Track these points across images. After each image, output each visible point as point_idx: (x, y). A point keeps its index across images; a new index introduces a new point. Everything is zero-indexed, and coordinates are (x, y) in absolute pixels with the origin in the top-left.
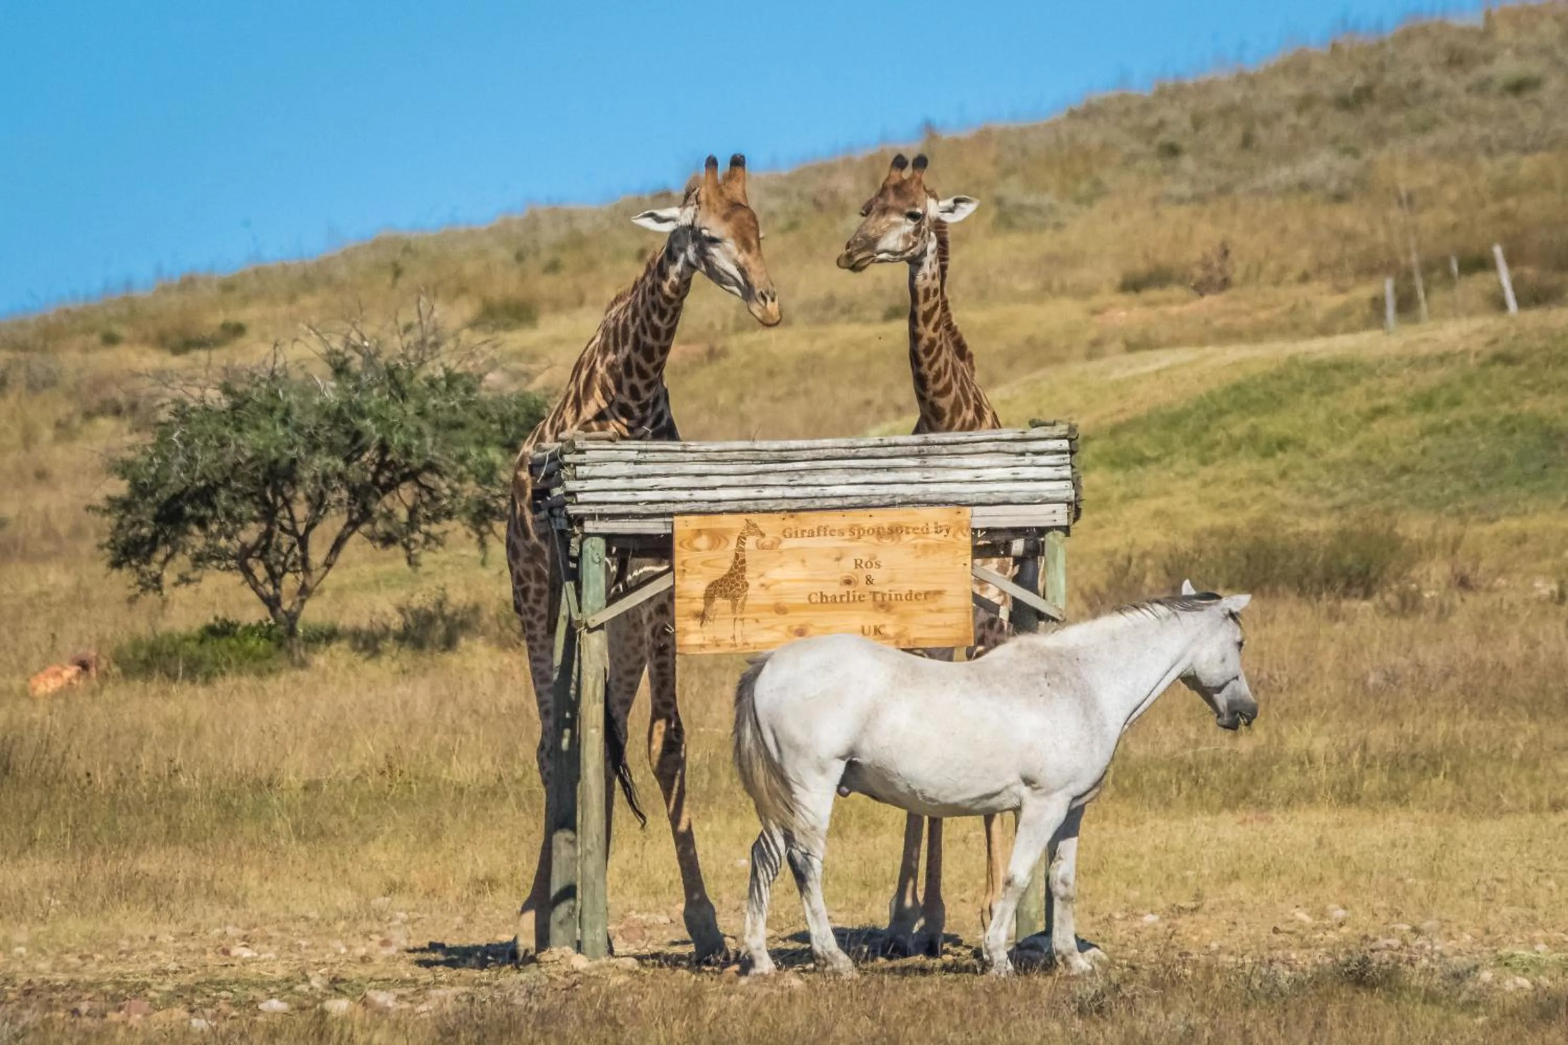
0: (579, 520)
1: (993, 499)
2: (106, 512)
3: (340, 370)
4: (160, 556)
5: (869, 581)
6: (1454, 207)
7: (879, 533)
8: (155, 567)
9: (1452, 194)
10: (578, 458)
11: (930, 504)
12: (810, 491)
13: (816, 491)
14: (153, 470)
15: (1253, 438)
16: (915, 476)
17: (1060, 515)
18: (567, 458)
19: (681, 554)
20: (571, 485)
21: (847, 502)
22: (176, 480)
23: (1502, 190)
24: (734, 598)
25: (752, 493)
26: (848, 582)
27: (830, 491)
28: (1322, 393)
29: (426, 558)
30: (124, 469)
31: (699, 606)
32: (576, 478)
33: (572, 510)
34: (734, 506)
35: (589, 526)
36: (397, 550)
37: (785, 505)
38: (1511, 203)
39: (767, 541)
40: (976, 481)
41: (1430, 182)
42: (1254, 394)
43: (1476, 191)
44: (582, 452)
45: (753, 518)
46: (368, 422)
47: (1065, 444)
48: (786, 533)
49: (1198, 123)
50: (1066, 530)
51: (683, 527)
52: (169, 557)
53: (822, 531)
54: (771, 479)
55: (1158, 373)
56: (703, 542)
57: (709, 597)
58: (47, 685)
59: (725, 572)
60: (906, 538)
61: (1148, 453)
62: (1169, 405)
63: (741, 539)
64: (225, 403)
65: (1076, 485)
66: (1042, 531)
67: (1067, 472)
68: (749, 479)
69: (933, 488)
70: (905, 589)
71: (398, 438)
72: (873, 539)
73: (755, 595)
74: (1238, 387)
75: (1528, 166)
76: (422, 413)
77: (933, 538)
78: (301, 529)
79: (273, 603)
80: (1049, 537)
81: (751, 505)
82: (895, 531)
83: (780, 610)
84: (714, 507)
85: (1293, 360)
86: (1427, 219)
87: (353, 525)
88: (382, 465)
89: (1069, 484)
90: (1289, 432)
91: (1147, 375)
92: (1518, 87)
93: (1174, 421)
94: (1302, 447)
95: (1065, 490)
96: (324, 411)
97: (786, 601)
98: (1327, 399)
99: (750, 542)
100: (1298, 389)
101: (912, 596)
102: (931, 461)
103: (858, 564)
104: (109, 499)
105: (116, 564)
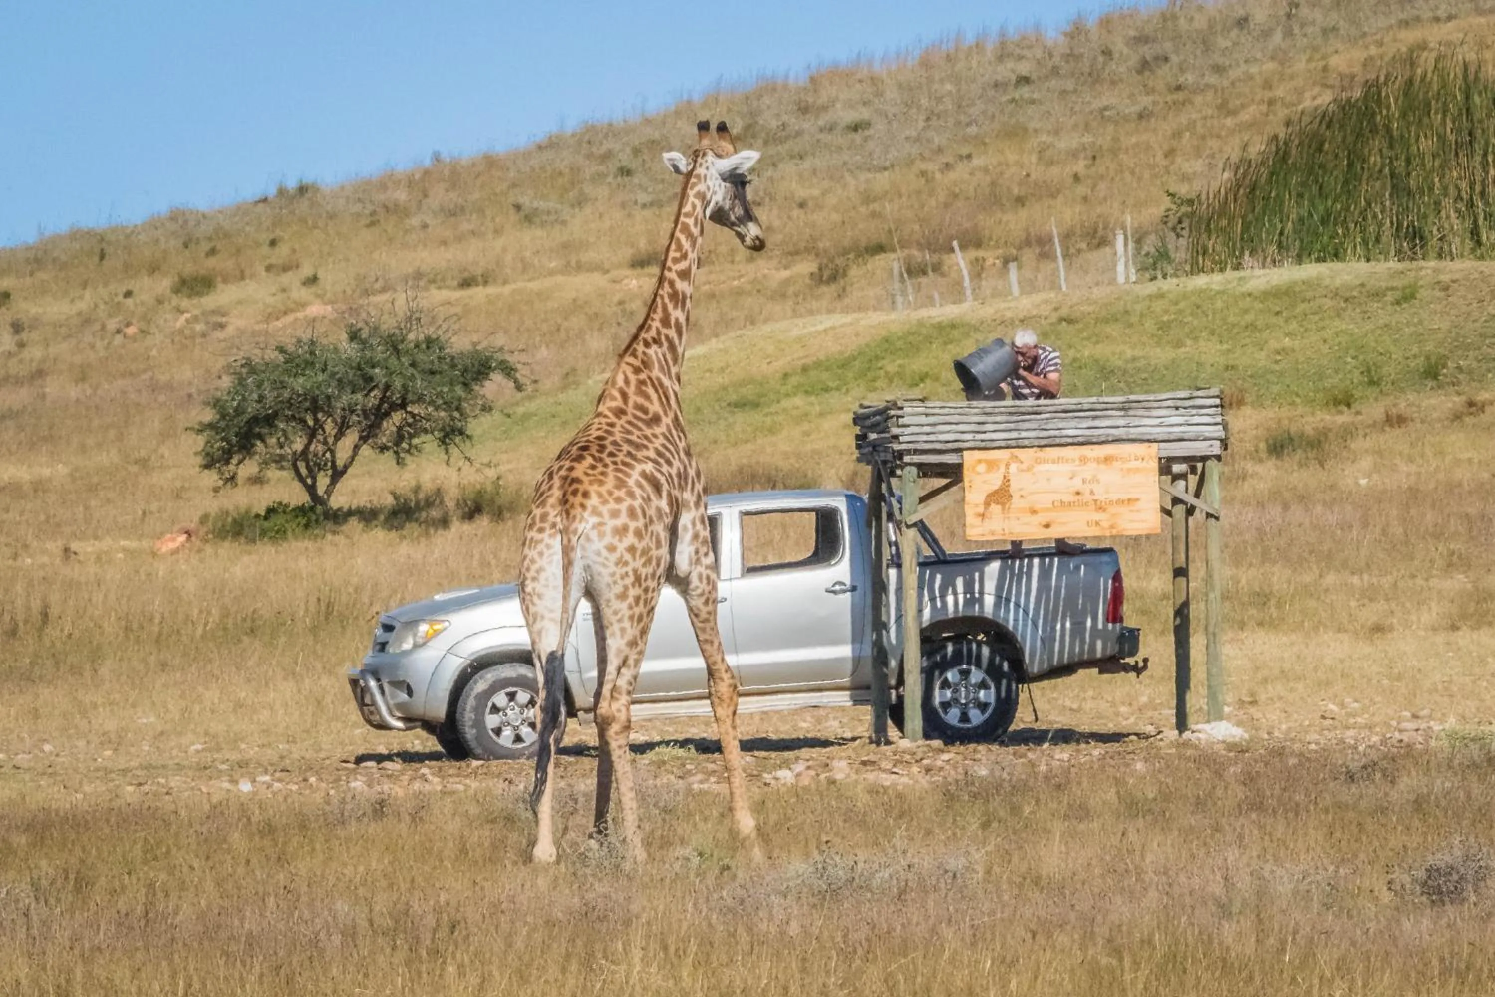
0: (900, 454)
1: (1172, 437)
2: (200, 431)
3: (354, 336)
4: (234, 461)
5: (1092, 492)
6: (835, 209)
7: (1098, 460)
8: (232, 467)
9: (831, 200)
10: (899, 412)
11: (1133, 441)
12: (1052, 433)
13: (1056, 433)
14: (235, 404)
15: (900, 375)
16: (1121, 422)
17: (1217, 449)
18: (892, 412)
19: (967, 474)
20: (895, 431)
21: (1076, 440)
22: (252, 408)
23: (868, 198)
24: (1003, 505)
25: (1014, 435)
26: (1078, 493)
27: (1065, 432)
28: (946, 344)
29: (408, 458)
30: (217, 403)
31: (981, 510)
32: (898, 426)
33: (896, 447)
34: (1003, 444)
35: (907, 459)
36: (389, 454)
37: (1036, 443)
38: (875, 206)
39: (1024, 466)
40: (1159, 425)
41: (816, 192)
42: (900, 344)
43: (849, 199)
44: (901, 408)
45: (1016, 451)
46: (377, 371)
47: (1218, 401)
48: (1038, 461)
49: (636, 151)
50: (1219, 458)
51: (969, 458)
52: (240, 462)
53: (1058, 460)
54: (1026, 425)
55: (825, 330)
56: (982, 468)
57: (987, 504)
58: (167, 546)
59: (996, 487)
60: (1116, 464)
61: (831, 384)
62: (841, 353)
63: (1007, 466)
64: (281, 358)
65: (1225, 428)
66: (1204, 459)
67: (1219, 419)
68: (1012, 426)
69: (1132, 430)
70: (1114, 497)
71: (398, 383)
72: (1094, 465)
73: (1016, 502)
74: (886, 340)
75: (882, 181)
76: (413, 365)
77: (1134, 464)
78: (331, 440)
79: (312, 489)
80: (1209, 463)
81: (1013, 443)
82: (1108, 459)
83: (1034, 512)
84: (989, 444)
85: (921, 323)
86: (818, 218)
87: (364, 439)
88: (383, 400)
89: (1220, 427)
90: (925, 370)
91: (819, 333)
92: (855, 128)
93: (845, 364)
94: (937, 379)
95: (1218, 431)
96: (348, 363)
97: (1037, 507)
98: (950, 347)
99: (1013, 467)
100: (929, 340)
101: (1120, 502)
102: (1131, 413)
103: (1084, 481)
104: (201, 423)
105: (207, 467)
